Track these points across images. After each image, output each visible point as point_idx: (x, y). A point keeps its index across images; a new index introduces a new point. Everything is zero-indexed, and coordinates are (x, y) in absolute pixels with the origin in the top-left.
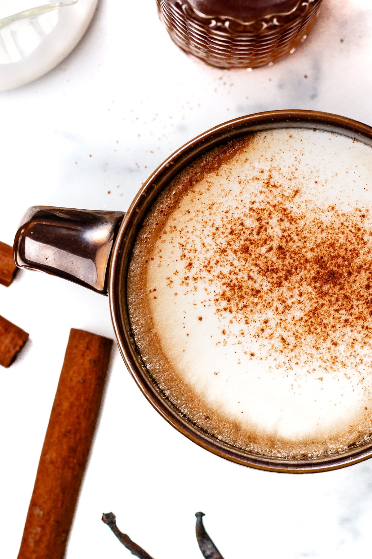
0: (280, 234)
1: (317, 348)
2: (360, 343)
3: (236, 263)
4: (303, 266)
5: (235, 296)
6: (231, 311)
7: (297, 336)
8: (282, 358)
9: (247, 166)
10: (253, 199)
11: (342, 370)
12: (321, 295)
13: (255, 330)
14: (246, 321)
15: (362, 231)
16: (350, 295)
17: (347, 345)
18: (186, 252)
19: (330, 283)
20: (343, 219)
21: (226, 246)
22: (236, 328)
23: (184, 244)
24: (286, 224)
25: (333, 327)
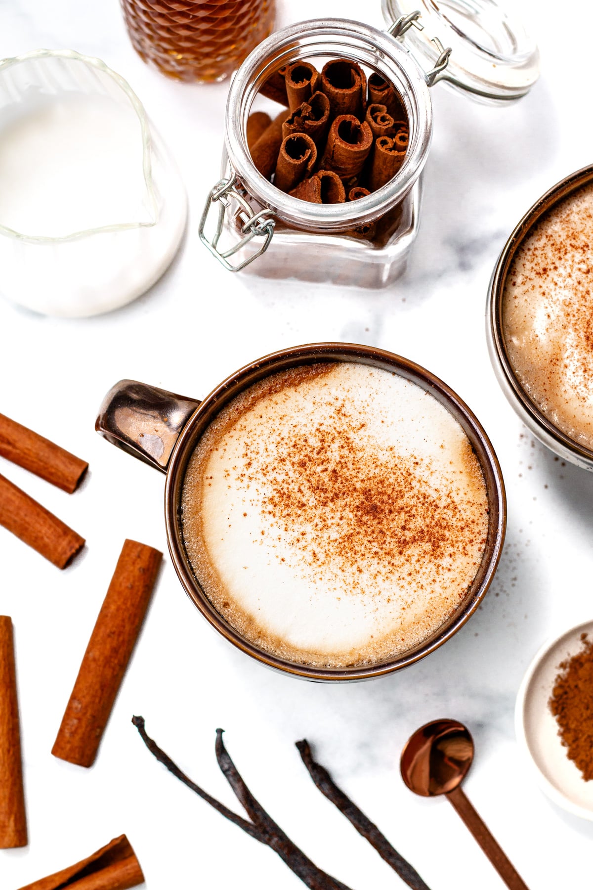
0: (338, 459)
1: (343, 571)
2: (383, 576)
3: (291, 474)
4: (350, 493)
5: (282, 503)
6: (274, 516)
7: (327, 554)
8: (309, 570)
9: (325, 390)
10: (322, 421)
11: (360, 595)
12: (359, 523)
13: (292, 539)
14: (286, 528)
15: (412, 477)
16: (386, 531)
17: (371, 575)
18: (249, 452)
19: (371, 515)
20: (397, 461)
21: (286, 456)
22: (276, 532)
23: (249, 444)
24: (345, 452)
25: (363, 555)
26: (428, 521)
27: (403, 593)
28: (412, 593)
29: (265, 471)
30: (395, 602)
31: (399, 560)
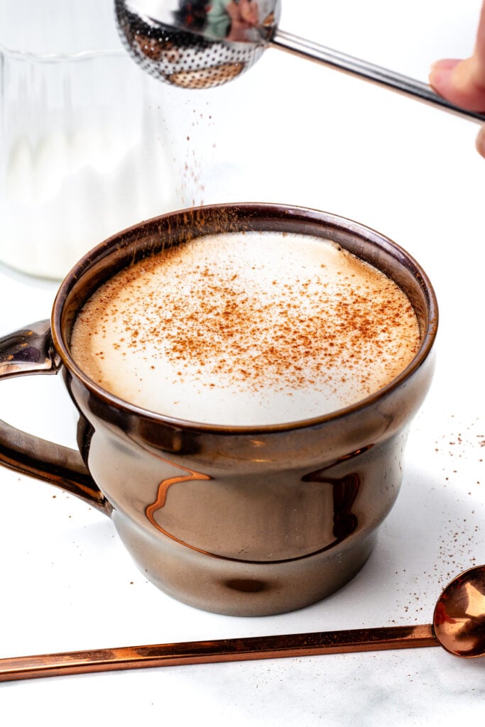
0: (225, 304)
1: (281, 374)
2: (325, 365)
3: (183, 327)
5: (187, 348)
6: (184, 359)
7: (257, 368)
8: (244, 385)
9: (180, 266)
11: (311, 386)
13: (213, 368)
14: (201, 363)
17: (312, 368)
18: (130, 326)
21: (171, 317)
22: (192, 369)
23: (128, 320)
24: (229, 297)
25: (294, 358)
26: (344, 316)
27: (354, 371)
28: (364, 368)
29: (155, 332)
30: (351, 380)
31: (334, 350)
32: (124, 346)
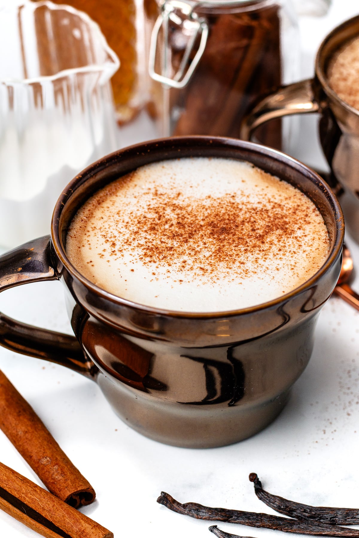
0: (176, 217)
1: (230, 268)
2: (261, 259)
3: (148, 237)
4: (200, 229)
5: (155, 253)
6: (155, 262)
7: (211, 265)
8: (205, 279)
9: (137, 189)
10: (148, 204)
11: (255, 276)
12: (220, 241)
13: (178, 268)
14: (169, 264)
15: (236, 204)
16: (242, 237)
17: (252, 262)
18: (108, 239)
19: (224, 234)
20: (219, 201)
21: (138, 230)
22: (163, 269)
23: (105, 234)
24: (178, 211)
25: (237, 255)
26: (267, 220)
27: (284, 261)
28: (291, 259)
29: (127, 242)
30: (283, 268)
31: (266, 247)
32: (107, 254)
